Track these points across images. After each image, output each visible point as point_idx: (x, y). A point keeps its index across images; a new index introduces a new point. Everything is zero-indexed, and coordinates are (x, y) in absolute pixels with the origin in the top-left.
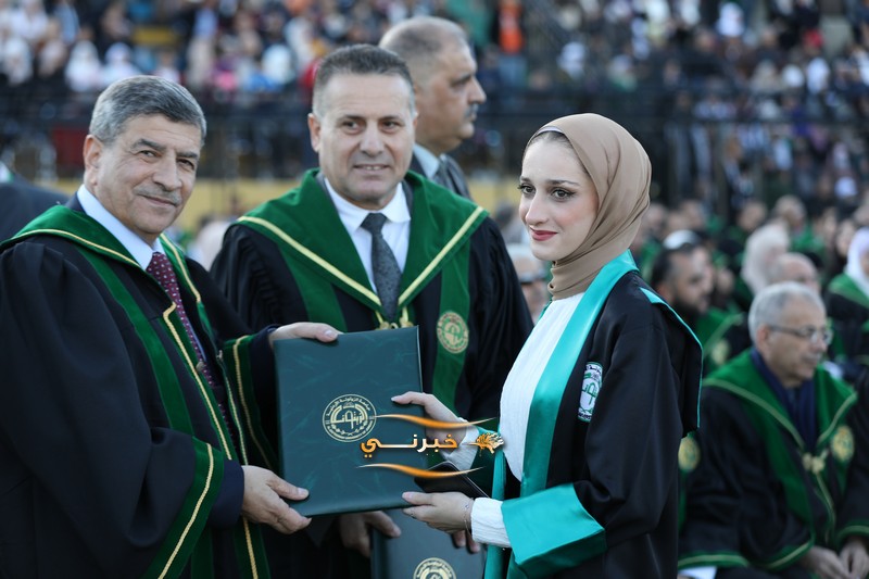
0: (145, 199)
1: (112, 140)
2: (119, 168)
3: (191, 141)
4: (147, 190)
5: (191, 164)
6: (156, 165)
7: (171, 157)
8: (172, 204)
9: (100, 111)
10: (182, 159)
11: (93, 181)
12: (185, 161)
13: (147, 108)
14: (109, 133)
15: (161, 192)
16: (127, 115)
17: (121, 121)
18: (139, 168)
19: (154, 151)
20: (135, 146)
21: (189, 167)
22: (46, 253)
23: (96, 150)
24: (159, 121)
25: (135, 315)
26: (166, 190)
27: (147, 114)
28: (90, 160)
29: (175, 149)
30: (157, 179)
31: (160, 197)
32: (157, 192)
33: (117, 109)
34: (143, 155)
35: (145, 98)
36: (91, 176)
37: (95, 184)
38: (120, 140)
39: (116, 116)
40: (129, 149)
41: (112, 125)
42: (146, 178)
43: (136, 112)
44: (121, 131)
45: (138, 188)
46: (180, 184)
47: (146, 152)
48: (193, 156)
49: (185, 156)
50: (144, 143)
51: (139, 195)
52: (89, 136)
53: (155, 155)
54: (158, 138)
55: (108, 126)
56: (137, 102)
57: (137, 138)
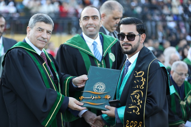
0: (39, 41)
1: (33, 28)
2: (34, 34)
3: (50, 28)
4: (40, 39)
5: (50, 33)
6: (42, 33)
7: (45, 31)
8: (45, 42)
9: (31, 21)
10: (48, 32)
11: (28, 36)
12: (49, 33)
13: (40, 20)
14: (32, 26)
15: (43, 39)
16: (36, 22)
17: (35, 23)
18: (39, 34)
19: (41, 30)
20: (37, 29)
21: (49, 34)
22: (18, 51)
23: (29, 30)
24: (43, 23)
25: (38, 64)
26: (44, 39)
27: (40, 22)
28: (28, 32)
29: (46, 30)
30: (42, 36)
31: (42, 40)
32: (42, 39)
33: (34, 21)
34: (39, 31)
35: (40, 18)
36: (28, 35)
37: (29, 37)
38: (34, 28)
39: (34, 22)
40: (36, 30)
41: (33, 24)
42: (40, 36)
43: (38, 21)
44: (35, 26)
45: (38, 38)
46: (47, 37)
47: (40, 30)
48: (50, 31)
49: (48, 31)
50: (40, 28)
51: (38, 40)
52: (28, 27)
53: (42, 31)
54: (43, 27)
55: (32, 24)
56: (38, 19)
57: (38, 27)
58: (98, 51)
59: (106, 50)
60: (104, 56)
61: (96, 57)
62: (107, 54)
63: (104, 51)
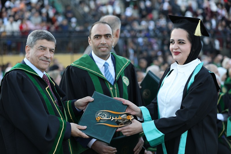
0: (42, 61)
2: (35, 53)
3: (53, 46)
4: (42, 58)
6: (44, 52)
7: (48, 50)
8: (48, 62)
9: (29, 39)
14: (32, 45)
15: (46, 59)
16: (37, 40)
18: (40, 53)
19: (44, 49)
20: (39, 47)
23: (28, 49)
24: (45, 41)
28: (27, 52)
29: (49, 48)
30: (45, 55)
33: (34, 38)
34: (41, 50)
36: (28, 55)
37: (29, 57)
38: (35, 46)
39: (33, 40)
40: (37, 49)
41: (33, 42)
42: (42, 55)
43: (39, 39)
44: (35, 44)
45: (40, 58)
46: (50, 57)
48: (53, 49)
49: (51, 50)
50: (41, 46)
51: (40, 60)
52: (27, 46)
54: (45, 45)
55: (31, 43)
57: (39, 45)
58: (110, 73)
59: (119, 73)
60: (116, 79)
61: (108, 80)
62: (120, 78)
63: (117, 73)
